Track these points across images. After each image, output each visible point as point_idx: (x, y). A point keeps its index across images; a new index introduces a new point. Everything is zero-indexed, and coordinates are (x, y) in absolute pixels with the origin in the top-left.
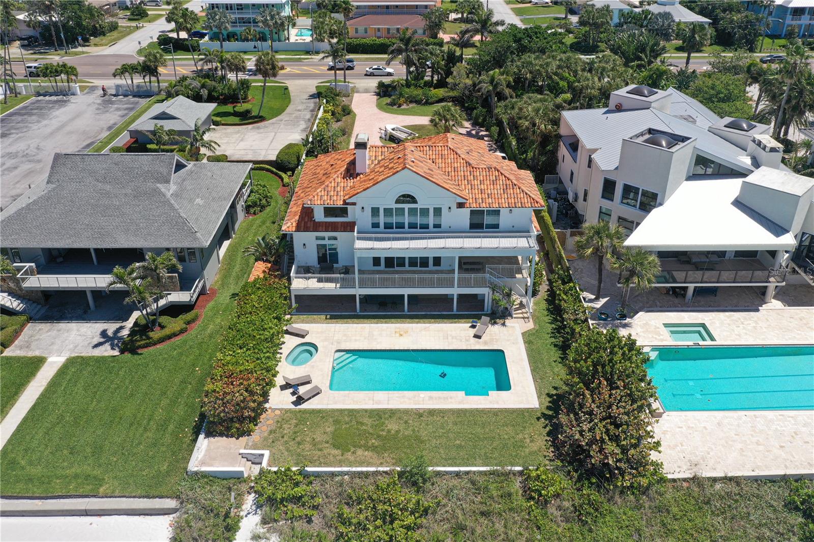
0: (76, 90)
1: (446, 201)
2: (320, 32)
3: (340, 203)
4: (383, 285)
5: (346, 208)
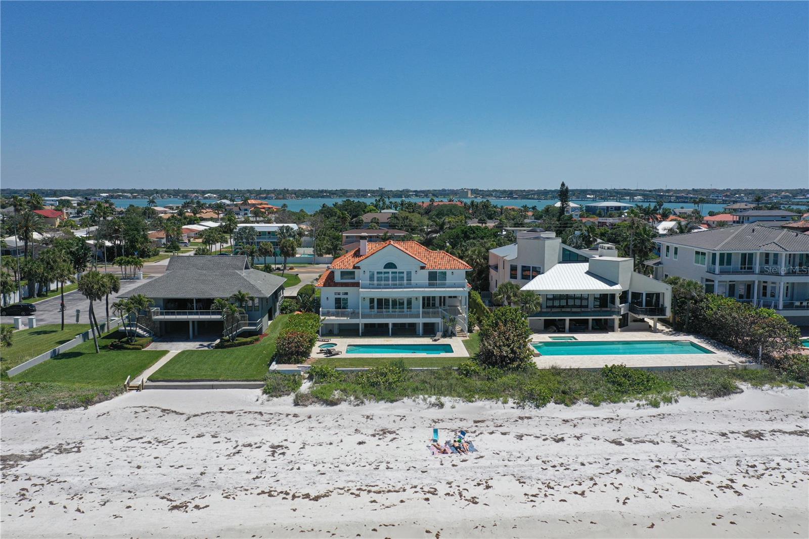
0: (140, 276)
1: (413, 267)
2: (320, 249)
3: (350, 268)
4: (376, 317)
5: (354, 272)
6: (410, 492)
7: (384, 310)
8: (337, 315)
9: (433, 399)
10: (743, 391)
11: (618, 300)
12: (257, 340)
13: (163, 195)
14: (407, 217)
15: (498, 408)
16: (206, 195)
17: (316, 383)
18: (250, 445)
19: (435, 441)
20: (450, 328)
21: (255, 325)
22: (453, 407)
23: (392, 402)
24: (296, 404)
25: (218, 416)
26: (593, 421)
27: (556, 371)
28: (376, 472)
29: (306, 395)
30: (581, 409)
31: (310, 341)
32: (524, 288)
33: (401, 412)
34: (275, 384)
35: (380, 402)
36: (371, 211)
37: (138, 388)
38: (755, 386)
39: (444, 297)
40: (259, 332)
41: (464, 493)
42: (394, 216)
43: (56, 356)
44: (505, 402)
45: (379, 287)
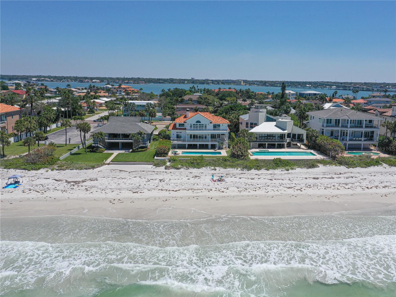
1: (207, 122)
2: (165, 114)
4: (193, 142)
5: (184, 124)
6: (204, 190)
7: (196, 139)
8: (177, 141)
9: (213, 168)
10: (319, 167)
11: (286, 136)
12: (146, 150)
13: (68, 80)
14: (207, 98)
15: (235, 171)
16: (93, 81)
17: (172, 163)
18: (152, 179)
19: (212, 179)
20: (221, 146)
21: (145, 144)
22: (219, 170)
23: (199, 168)
24: (166, 169)
25: (139, 172)
26: (265, 174)
27: (257, 160)
28: (194, 186)
29: (169, 166)
30: (263, 171)
31: (168, 149)
32: (250, 131)
33: (202, 171)
34: (157, 162)
35: (195, 169)
36: (188, 94)
37: (108, 164)
38: (324, 165)
39: (219, 134)
40: (146, 147)
41: (220, 190)
42: (200, 97)
43: (72, 154)
44: (237, 169)
45: (194, 130)
